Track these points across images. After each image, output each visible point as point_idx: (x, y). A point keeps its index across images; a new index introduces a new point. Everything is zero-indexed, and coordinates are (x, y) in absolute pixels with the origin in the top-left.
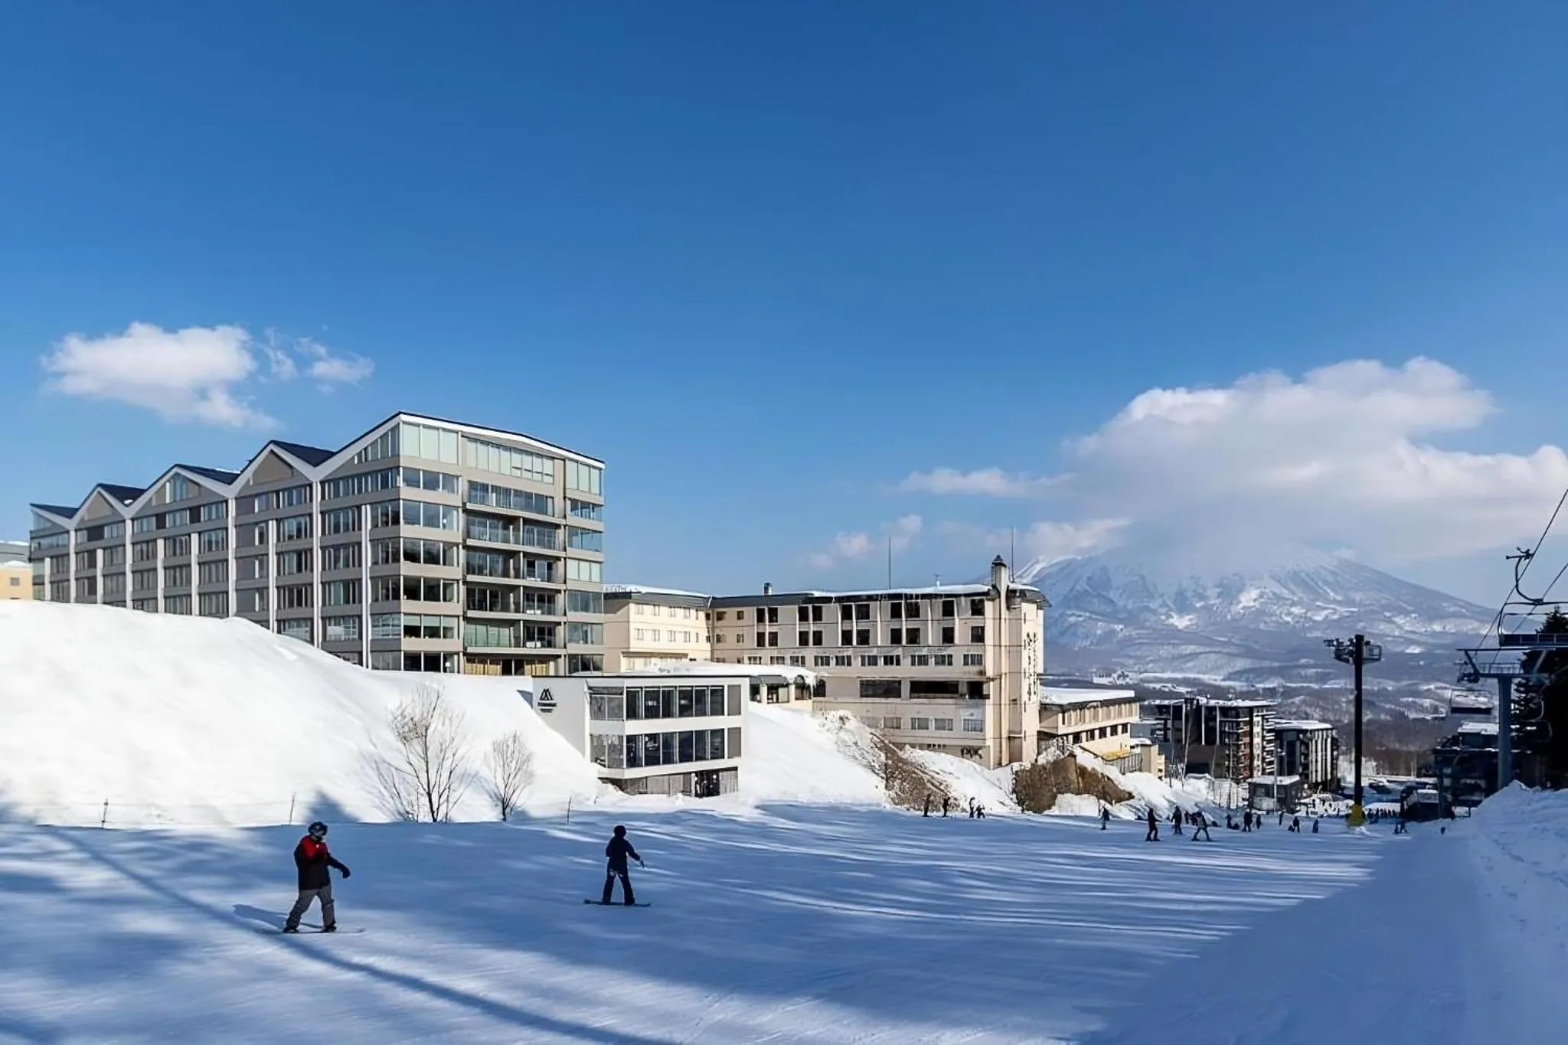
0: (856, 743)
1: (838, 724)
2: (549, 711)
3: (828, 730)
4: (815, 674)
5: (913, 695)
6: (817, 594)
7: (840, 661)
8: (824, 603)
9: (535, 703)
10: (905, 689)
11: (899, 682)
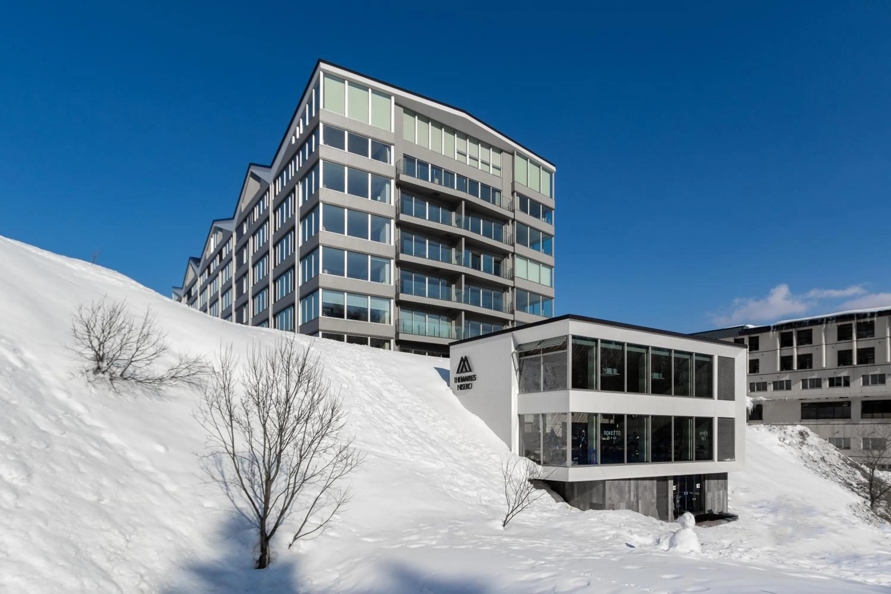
0: (823, 459)
1: (799, 439)
2: (467, 387)
3: (789, 444)
4: (752, 399)
5: (865, 415)
6: (751, 326)
7: (779, 386)
8: (760, 332)
9: (452, 380)
10: (856, 410)
11: (849, 403)
